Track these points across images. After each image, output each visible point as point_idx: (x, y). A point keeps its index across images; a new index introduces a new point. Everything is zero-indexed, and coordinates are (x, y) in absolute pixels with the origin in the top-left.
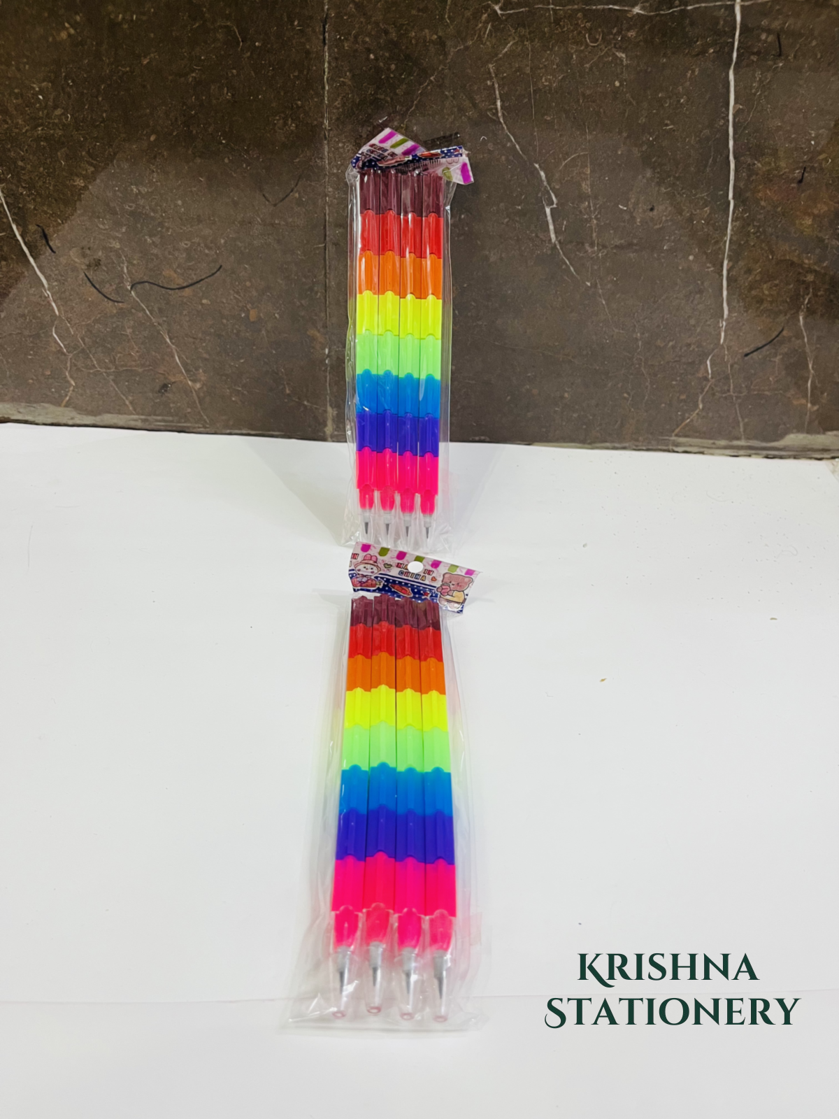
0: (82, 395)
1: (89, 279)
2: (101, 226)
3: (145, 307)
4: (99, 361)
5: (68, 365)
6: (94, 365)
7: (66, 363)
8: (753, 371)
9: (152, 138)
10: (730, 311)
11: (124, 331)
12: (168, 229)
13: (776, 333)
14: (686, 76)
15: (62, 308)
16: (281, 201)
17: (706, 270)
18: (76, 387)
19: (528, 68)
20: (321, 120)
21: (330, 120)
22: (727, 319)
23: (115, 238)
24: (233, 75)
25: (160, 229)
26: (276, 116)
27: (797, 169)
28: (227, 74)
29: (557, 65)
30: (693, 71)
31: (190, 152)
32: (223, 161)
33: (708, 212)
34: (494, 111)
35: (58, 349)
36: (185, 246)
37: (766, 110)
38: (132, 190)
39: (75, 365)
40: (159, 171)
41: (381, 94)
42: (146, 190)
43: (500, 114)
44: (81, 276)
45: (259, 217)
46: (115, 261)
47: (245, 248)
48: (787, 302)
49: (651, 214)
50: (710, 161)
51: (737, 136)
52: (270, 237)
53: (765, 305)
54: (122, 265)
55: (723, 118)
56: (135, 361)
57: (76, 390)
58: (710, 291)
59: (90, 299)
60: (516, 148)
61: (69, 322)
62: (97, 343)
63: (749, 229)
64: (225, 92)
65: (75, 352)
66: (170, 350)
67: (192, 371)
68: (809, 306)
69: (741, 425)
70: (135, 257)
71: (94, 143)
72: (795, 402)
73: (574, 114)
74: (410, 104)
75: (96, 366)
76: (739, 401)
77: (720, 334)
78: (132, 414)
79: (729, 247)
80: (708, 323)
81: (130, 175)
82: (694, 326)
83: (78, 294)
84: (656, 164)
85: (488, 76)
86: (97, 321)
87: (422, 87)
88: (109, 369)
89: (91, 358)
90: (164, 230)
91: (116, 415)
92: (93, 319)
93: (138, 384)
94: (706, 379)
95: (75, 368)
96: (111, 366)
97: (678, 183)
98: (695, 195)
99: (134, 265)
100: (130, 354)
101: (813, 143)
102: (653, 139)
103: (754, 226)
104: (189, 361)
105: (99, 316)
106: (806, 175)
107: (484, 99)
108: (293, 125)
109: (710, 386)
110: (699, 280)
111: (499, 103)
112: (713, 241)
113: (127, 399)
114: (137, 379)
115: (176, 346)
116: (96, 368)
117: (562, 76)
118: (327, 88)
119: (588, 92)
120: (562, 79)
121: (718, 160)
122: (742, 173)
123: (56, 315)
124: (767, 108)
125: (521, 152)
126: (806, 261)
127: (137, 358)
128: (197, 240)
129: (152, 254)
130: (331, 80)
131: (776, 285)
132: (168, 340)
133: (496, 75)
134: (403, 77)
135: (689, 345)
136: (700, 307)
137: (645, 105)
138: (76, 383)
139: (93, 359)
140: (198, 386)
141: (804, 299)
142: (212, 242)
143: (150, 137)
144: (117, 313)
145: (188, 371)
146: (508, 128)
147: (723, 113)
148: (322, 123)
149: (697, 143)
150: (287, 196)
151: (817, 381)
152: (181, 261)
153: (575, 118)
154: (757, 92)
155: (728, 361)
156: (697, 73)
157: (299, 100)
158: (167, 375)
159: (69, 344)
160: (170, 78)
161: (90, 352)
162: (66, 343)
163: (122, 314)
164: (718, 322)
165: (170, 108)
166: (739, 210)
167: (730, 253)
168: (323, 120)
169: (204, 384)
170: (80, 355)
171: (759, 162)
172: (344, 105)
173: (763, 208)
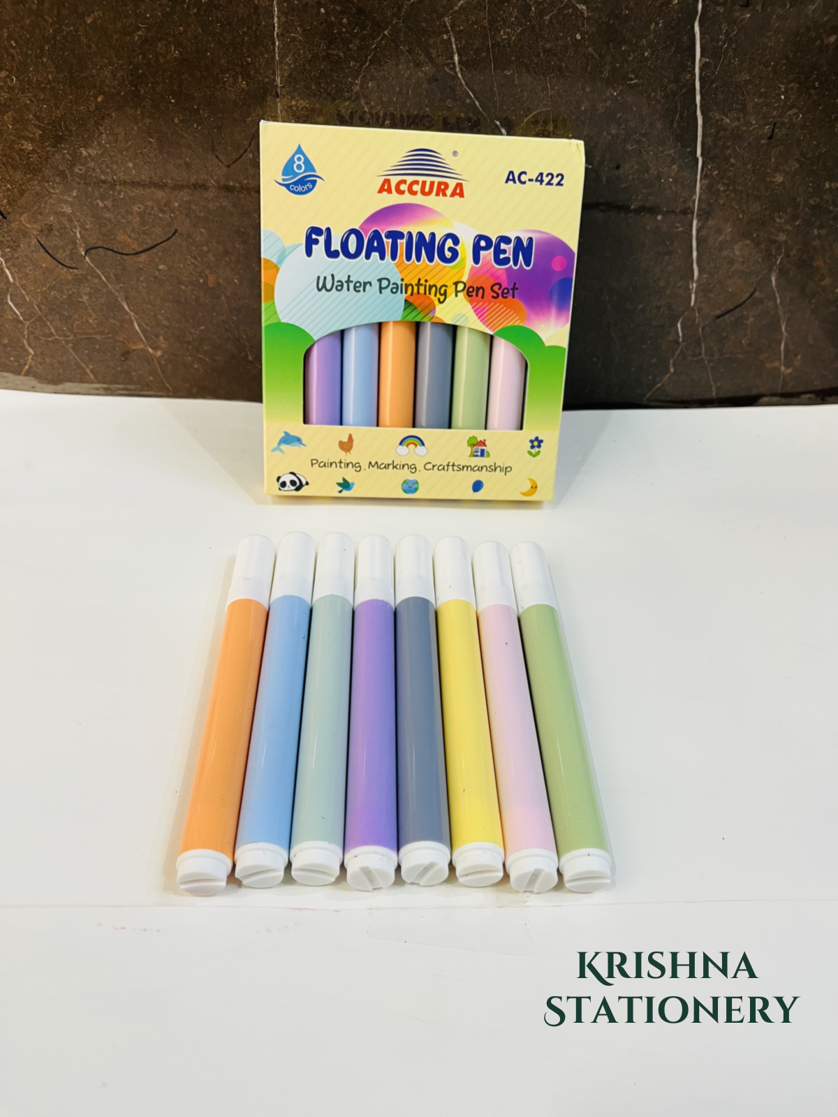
0: (41, 364)
1: (41, 245)
2: (52, 191)
3: (100, 273)
4: (57, 330)
5: (26, 332)
6: (52, 334)
7: (24, 330)
8: (725, 335)
9: (99, 99)
10: (700, 271)
11: (82, 298)
12: (119, 192)
13: (748, 295)
14: (649, 27)
15: (16, 275)
16: (234, 163)
17: (675, 230)
18: (35, 354)
19: (486, 21)
20: (272, 77)
21: (282, 77)
22: (698, 281)
23: (66, 202)
24: (180, 34)
25: (111, 192)
26: (225, 74)
27: (767, 124)
28: (174, 32)
29: (515, 17)
30: (657, 23)
31: (139, 112)
32: (173, 121)
33: (676, 170)
34: (451, 66)
35: (15, 316)
36: (138, 210)
37: (734, 63)
38: (81, 153)
39: (33, 333)
40: (108, 132)
41: (333, 49)
42: (95, 152)
43: (458, 69)
44: (33, 242)
45: (213, 179)
46: (68, 226)
47: (200, 212)
48: (758, 262)
49: (617, 173)
50: (678, 115)
51: (704, 90)
52: (225, 199)
53: (737, 266)
54: (74, 230)
55: (689, 71)
56: (94, 329)
57: (35, 359)
58: (680, 252)
59: (44, 265)
60: (475, 104)
61: (24, 289)
62: (53, 310)
63: (719, 187)
64: (173, 50)
65: (31, 321)
66: (127, 317)
67: (152, 339)
68: (781, 266)
69: (714, 389)
70: (88, 222)
71: (41, 106)
72: (768, 365)
73: (534, 67)
74: (364, 59)
75: (54, 333)
76: (711, 364)
77: (690, 297)
78: (92, 382)
79: (698, 205)
80: (678, 285)
81: (78, 138)
82: (664, 288)
83: (31, 260)
84: (621, 120)
85: (445, 29)
86: (52, 288)
87: (375, 41)
88: (68, 337)
89: (48, 326)
90: (116, 193)
91: (77, 384)
92: (48, 286)
93: (99, 353)
94: (677, 342)
95: (32, 337)
96: (69, 333)
97: (644, 139)
98: (662, 152)
99: (86, 230)
100: (87, 321)
101: (783, 97)
102: (618, 95)
103: (723, 184)
104: (148, 328)
105: (54, 283)
106: (776, 130)
107: (440, 53)
108: (244, 82)
109: (681, 350)
110: (668, 240)
111: (456, 58)
112: (681, 200)
113: (87, 367)
114: (97, 347)
115: (135, 313)
116: (54, 336)
117: (521, 29)
118: (277, 43)
119: (548, 46)
120: (521, 31)
121: (685, 115)
122: (710, 129)
123: (10, 282)
124: (735, 61)
125: (480, 109)
126: (778, 220)
127: (95, 326)
128: (150, 204)
129: (103, 218)
130: (280, 36)
131: (748, 245)
132: (126, 307)
133: (452, 29)
134: (356, 31)
135: (659, 308)
136: (670, 267)
137: (608, 58)
138: (34, 351)
139: (51, 327)
140: (159, 353)
141: (777, 260)
142: (165, 205)
143: (97, 98)
144: (72, 279)
145: (146, 339)
146: (467, 84)
147: (688, 66)
148: (274, 80)
149: (663, 98)
150: (241, 156)
151: (790, 344)
152: (135, 225)
153: (535, 73)
154: (724, 43)
155: (699, 325)
156: (661, 25)
157: (248, 56)
158: (127, 343)
159: (25, 312)
160: (115, 37)
161: (47, 319)
162: (23, 310)
163: (79, 280)
164: (688, 284)
165: (117, 68)
166: (708, 168)
167: (700, 213)
168: (275, 77)
169: (165, 352)
170: (38, 323)
171: (727, 117)
172: (295, 61)
173: (733, 165)
